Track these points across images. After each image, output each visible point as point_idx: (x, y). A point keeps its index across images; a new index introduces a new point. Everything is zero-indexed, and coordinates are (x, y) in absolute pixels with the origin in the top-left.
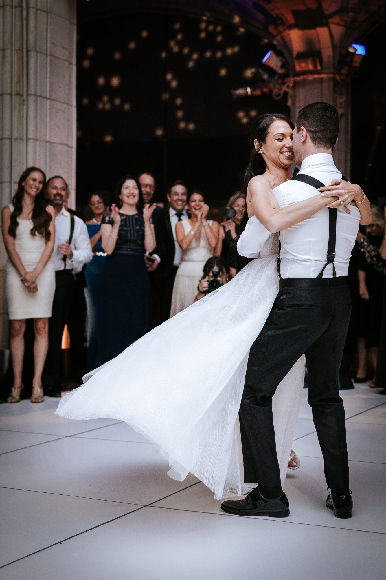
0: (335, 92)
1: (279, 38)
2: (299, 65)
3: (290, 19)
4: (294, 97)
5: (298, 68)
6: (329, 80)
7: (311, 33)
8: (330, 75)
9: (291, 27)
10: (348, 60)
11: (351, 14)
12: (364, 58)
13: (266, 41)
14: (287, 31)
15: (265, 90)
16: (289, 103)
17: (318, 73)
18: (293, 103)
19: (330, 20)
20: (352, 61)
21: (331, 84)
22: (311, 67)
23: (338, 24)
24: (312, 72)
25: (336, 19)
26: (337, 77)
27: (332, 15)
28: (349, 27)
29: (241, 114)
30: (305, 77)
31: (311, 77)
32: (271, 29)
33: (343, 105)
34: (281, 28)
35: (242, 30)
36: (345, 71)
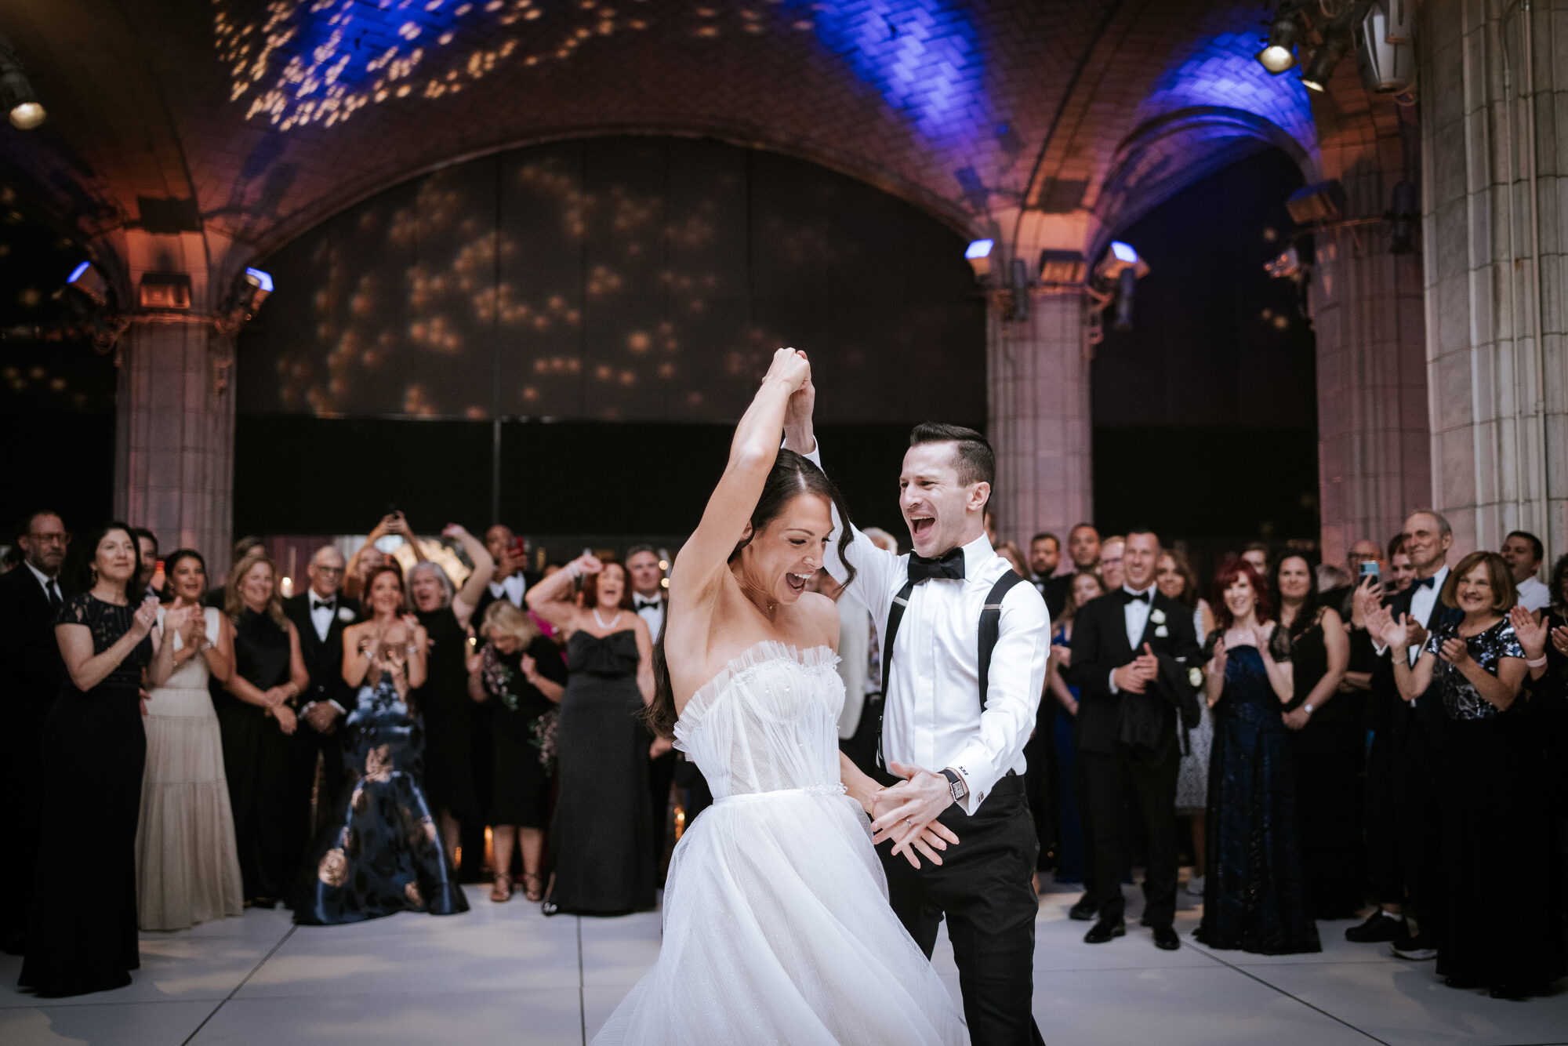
0: (209, 348)
1: (98, 240)
2: (149, 297)
3: (133, 211)
4: (128, 352)
5: (145, 301)
6: (199, 327)
7: (171, 240)
8: (206, 320)
9: (130, 225)
10: (243, 297)
11: (245, 217)
12: (271, 296)
13: (68, 242)
14: (120, 230)
15: (71, 332)
16: (119, 361)
17: (185, 312)
18: (127, 360)
19: (206, 223)
20: (251, 299)
21: (203, 334)
22: (171, 301)
23: (221, 231)
24: (172, 311)
25: (218, 222)
26: (218, 324)
27: (212, 214)
28: (240, 239)
29: (11, 373)
30: (157, 318)
31: (169, 319)
32: (84, 223)
33: (225, 373)
34: (105, 224)
35: (16, 216)
36: (237, 315)
